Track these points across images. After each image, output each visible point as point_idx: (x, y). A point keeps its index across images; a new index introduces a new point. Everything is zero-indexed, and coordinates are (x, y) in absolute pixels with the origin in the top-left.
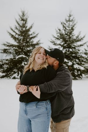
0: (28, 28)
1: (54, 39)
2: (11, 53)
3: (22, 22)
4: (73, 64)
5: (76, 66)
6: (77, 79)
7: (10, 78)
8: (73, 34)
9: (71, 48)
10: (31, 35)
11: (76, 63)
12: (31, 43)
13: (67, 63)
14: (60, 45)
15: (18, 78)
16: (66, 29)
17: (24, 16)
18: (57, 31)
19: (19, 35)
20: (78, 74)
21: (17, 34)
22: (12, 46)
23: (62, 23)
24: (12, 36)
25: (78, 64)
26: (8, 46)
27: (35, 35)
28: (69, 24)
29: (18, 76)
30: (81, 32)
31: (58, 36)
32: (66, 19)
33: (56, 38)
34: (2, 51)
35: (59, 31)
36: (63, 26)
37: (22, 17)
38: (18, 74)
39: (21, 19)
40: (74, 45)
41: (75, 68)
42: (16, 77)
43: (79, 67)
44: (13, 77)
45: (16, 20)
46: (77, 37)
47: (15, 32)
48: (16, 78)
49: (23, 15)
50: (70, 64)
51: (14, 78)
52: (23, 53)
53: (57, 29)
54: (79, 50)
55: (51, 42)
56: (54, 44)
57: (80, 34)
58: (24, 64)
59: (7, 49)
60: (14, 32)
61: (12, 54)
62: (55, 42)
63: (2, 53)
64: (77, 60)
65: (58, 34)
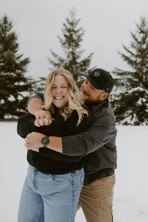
2: (123, 84)
3: (142, 35)
7: (120, 123)
15: (131, 124)
17: (145, 25)
19: (137, 56)
21: (133, 54)
24: (127, 58)
29: (131, 120)
37: (141, 27)
38: (132, 117)
39: (140, 31)
42: (129, 122)
44: (124, 121)
45: (132, 34)
47: (131, 52)
48: (129, 124)
49: (143, 23)
51: (126, 124)
52: (141, 85)
59: (117, 79)
60: (129, 51)
61: (125, 86)
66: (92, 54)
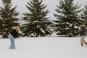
0: (39, 2)
1: (58, 8)
2: (28, 20)
4: (73, 26)
5: (76, 27)
6: (76, 36)
7: (29, 37)
8: (72, 3)
9: (71, 14)
10: (42, 6)
11: (76, 25)
12: (42, 12)
13: (69, 25)
14: (63, 12)
15: (34, 37)
18: (60, 3)
19: (33, 7)
20: (77, 33)
22: (29, 15)
26: (26, 15)
27: (44, 6)
29: (34, 35)
30: (78, 2)
31: (61, 6)
33: (59, 7)
34: (23, 19)
35: (61, 2)
38: (34, 33)
40: (73, 12)
41: (75, 28)
42: (33, 35)
43: (78, 28)
44: (31, 36)
50: (71, 25)
51: (32, 36)
53: (60, 1)
54: (77, 15)
55: (56, 10)
56: (58, 12)
57: (77, 4)
58: (38, 26)
59: (26, 17)
60: (30, 5)
62: (59, 10)
64: (76, 23)
65: (61, 5)
66: (16, 6)
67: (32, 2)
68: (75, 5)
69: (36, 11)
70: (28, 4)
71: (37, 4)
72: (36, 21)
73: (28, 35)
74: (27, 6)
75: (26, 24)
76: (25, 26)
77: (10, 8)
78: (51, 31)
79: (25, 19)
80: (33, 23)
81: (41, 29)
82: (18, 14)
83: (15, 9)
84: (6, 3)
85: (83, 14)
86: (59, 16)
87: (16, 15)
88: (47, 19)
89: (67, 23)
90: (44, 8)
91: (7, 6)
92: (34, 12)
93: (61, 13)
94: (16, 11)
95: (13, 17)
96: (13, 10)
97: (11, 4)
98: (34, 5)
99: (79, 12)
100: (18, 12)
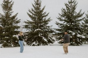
0: (41, 9)
1: (60, 16)
2: (30, 28)
3: (37, 6)
4: (76, 34)
5: (79, 36)
6: (79, 45)
7: (31, 45)
9: (73, 23)
10: (43, 14)
11: (78, 33)
12: (44, 20)
14: (65, 21)
15: (36, 45)
16: (69, 8)
18: (62, 11)
19: (35, 15)
20: (80, 41)
22: (31, 23)
23: (66, 5)
25: (80, 34)
26: (28, 23)
27: (46, 14)
28: (71, 5)
32: (69, 2)
33: (62, 15)
34: (24, 27)
36: (67, 6)
38: (36, 42)
42: (35, 44)
43: (81, 36)
44: (32, 44)
46: (78, 14)
50: (74, 34)
51: (34, 45)
53: (62, 9)
55: (58, 19)
56: (60, 20)
57: (80, 12)
58: (40, 35)
59: (27, 25)
60: (32, 13)
63: (24, 28)
64: (78, 31)
65: (63, 13)
66: (17, 14)
67: (33, 9)
68: (78, 13)
69: (37, 19)
70: (30, 11)
71: (38, 12)
72: (38, 29)
73: (30, 44)
74: (28, 14)
75: (27, 33)
76: (27, 34)
77: (11, 15)
78: (53, 40)
79: (26, 27)
80: (35, 31)
81: (43, 37)
82: (20, 22)
83: (16, 16)
84: (6, 10)
85: (84, 23)
86: (61, 24)
87: (18, 22)
88: (49, 27)
89: (70, 32)
90: (46, 16)
91: (8, 13)
92: (35, 20)
93: (63, 22)
94: (17, 18)
95: (14, 24)
96: (14, 17)
97: (12, 11)
98: (35, 12)
99: (81, 20)
100: (19, 20)
